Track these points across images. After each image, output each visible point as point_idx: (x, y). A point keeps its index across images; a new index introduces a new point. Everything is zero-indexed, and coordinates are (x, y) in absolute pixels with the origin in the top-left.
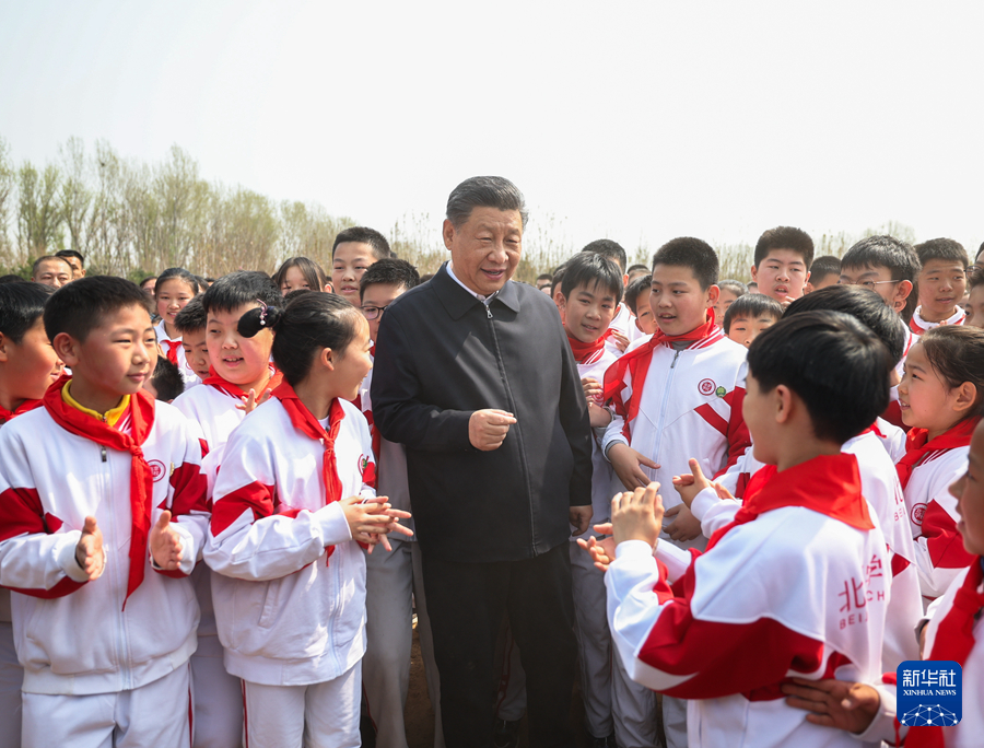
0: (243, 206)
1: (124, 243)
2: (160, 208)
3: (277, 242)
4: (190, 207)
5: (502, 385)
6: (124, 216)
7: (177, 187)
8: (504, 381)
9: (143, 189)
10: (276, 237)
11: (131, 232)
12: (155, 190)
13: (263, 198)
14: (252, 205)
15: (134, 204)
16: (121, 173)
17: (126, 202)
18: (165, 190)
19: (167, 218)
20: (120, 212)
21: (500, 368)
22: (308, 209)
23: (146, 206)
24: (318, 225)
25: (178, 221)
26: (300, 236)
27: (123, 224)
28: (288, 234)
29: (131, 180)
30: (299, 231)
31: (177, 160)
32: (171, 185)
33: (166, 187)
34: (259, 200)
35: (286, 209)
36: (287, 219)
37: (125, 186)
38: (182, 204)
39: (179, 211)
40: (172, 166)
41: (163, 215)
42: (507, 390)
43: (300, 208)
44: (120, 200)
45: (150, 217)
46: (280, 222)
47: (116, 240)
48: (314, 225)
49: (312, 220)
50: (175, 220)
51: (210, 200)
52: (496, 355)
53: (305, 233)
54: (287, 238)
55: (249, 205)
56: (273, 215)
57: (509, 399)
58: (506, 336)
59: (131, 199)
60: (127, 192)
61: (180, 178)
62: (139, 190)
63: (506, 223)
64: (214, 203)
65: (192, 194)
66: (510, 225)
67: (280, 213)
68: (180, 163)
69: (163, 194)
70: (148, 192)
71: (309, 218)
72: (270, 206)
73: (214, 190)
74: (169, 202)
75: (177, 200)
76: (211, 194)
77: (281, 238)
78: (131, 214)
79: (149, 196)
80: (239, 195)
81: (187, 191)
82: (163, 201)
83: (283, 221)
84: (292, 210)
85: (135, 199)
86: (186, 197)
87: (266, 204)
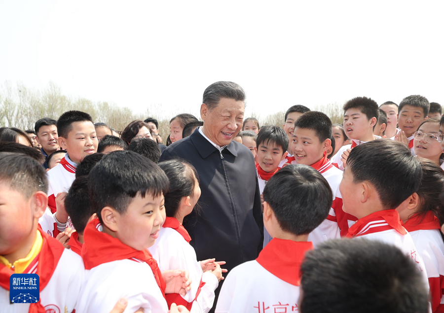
0: (81, 105)
1: (31, 124)
2: (46, 108)
3: (97, 119)
4: (59, 107)
5: (228, 195)
6: (30, 113)
7: (52, 98)
8: (229, 193)
9: (38, 101)
10: (96, 118)
11: (34, 119)
12: (43, 100)
13: (89, 101)
14: (85, 105)
15: (34, 107)
16: (28, 94)
17: (31, 107)
18: (47, 100)
19: (49, 112)
20: (29, 111)
21: (227, 186)
22: (109, 105)
23: (39, 108)
24: (114, 111)
25: (53, 113)
26: (106, 116)
27: (30, 116)
28: (101, 116)
29: (32, 97)
30: (106, 114)
31: (52, 87)
32: (49, 98)
33: (48, 99)
34: (88, 102)
35: (100, 105)
36: (101, 110)
37: (30, 100)
38: (55, 106)
39: (54, 109)
40: (50, 90)
41: (47, 111)
42: (231, 198)
43: (106, 104)
44: (28, 106)
45: (42, 112)
46: (97, 111)
47: (27, 123)
48: (112, 111)
49: (111, 109)
50: (52, 113)
51: (67, 103)
52: (225, 178)
53: (108, 115)
54: (101, 118)
55: (84, 105)
56: (94, 108)
57: (232, 204)
58: (230, 169)
59: (33, 105)
60: (31, 102)
61: (54, 95)
62: (36, 101)
63: (238, 108)
64: (69, 105)
65: (59, 101)
66: (240, 109)
67: (97, 107)
68: (53, 88)
69: (47, 102)
70: (40, 102)
71: (110, 109)
72: (93, 104)
73: (68, 99)
74: (49, 105)
75: (53, 104)
76: (67, 101)
77: (98, 118)
78: (33, 111)
79: (40, 103)
80: (79, 100)
81: (57, 100)
82: (47, 105)
83: (99, 110)
84: (103, 105)
85: (34, 105)
86: (56, 103)
87: (91, 103)
